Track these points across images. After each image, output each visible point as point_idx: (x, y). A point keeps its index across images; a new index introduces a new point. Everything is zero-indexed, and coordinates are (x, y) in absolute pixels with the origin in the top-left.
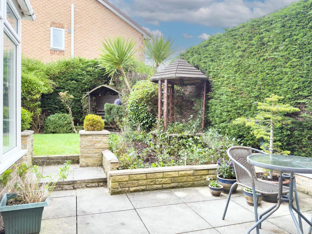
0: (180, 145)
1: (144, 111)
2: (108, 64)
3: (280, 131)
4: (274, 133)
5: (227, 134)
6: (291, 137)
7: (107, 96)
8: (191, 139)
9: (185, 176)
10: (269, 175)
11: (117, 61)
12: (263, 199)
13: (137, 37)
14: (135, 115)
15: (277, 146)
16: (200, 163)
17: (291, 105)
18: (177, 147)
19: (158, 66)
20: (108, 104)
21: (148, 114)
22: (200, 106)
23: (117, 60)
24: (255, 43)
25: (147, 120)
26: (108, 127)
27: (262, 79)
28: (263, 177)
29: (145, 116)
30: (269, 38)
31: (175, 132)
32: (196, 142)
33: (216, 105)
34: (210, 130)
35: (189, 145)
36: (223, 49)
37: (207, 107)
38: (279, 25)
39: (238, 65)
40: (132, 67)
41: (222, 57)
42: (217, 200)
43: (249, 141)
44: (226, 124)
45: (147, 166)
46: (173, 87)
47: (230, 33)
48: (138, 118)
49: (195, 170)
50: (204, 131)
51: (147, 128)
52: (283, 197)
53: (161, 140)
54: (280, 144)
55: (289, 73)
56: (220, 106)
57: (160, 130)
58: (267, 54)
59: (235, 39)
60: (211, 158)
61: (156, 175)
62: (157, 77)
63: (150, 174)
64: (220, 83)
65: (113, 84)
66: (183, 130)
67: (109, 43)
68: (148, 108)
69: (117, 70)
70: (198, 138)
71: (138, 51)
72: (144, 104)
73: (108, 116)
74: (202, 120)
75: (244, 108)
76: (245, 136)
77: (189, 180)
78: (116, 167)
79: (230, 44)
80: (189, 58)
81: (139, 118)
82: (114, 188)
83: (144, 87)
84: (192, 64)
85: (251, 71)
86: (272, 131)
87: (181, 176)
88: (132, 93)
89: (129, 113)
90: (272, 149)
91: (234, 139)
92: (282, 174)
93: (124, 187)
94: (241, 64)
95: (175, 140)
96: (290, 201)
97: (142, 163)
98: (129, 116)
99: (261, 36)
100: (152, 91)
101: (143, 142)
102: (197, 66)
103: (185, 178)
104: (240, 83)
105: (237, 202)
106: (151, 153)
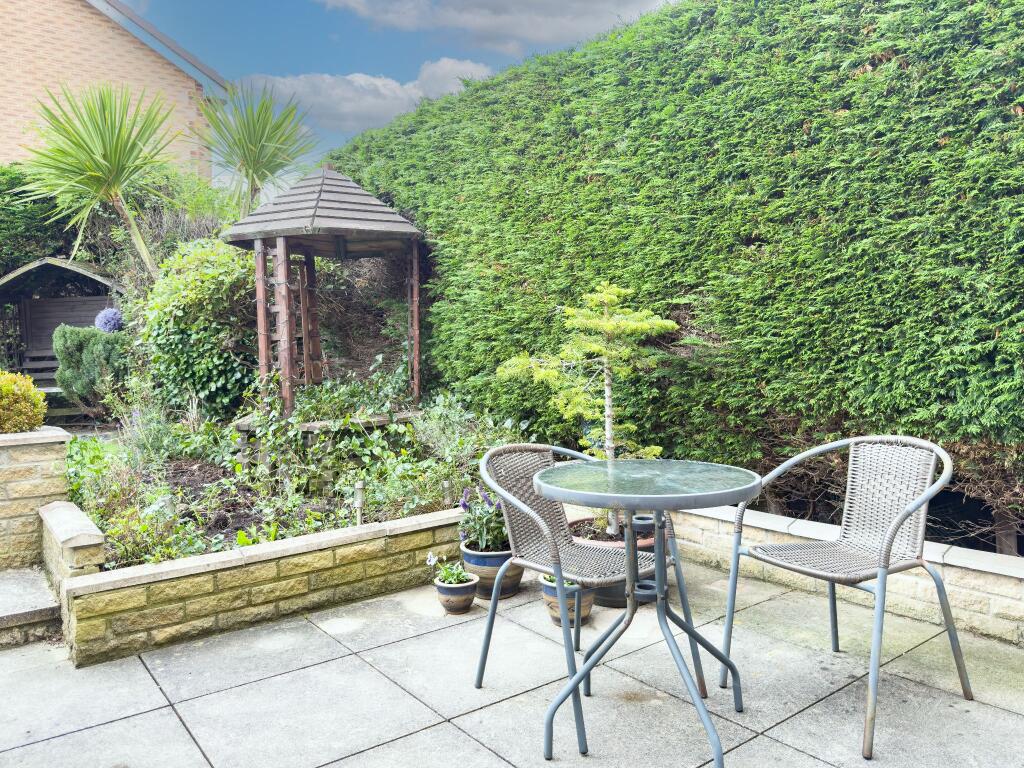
0: (340, 458)
1: (212, 349)
2: (66, 184)
3: (633, 389)
4: (615, 396)
5: (491, 410)
6: (663, 404)
7: (68, 299)
8: (377, 433)
9: (356, 562)
10: (609, 524)
11: (99, 174)
12: (595, 599)
13: (180, 92)
14: (177, 365)
15: (629, 435)
16: (406, 512)
17: (655, 311)
18: (330, 464)
19: (255, 190)
20: (68, 328)
21: (226, 359)
22: (402, 323)
23: (98, 167)
24: (551, 130)
25: (222, 381)
26: (74, 417)
27: (576, 239)
28: (595, 532)
29: (216, 367)
30: (587, 116)
31: (325, 414)
32: (395, 442)
33: (452, 320)
34: (440, 399)
35: (373, 456)
36: (462, 143)
37: (426, 329)
38: (612, 78)
39: (507, 194)
40: (161, 194)
41: (461, 169)
42: (460, 627)
43: (553, 426)
44: (485, 378)
45: (220, 546)
46: (310, 263)
47: (480, 93)
48: (187, 375)
49: (390, 537)
50: (420, 405)
51: (224, 407)
52: (640, 587)
53: (274, 448)
54: (633, 427)
55: (646, 220)
56: (464, 323)
57: (270, 412)
58: (584, 164)
59: (494, 113)
60: (444, 490)
61: (252, 573)
62: (248, 230)
63: (228, 572)
64: (458, 252)
65: (86, 254)
66: (352, 406)
67: (67, 108)
68: (226, 338)
69: (105, 206)
70: (402, 429)
71: (180, 137)
72: (211, 322)
73: (68, 373)
74: (412, 370)
75: (531, 326)
76: (539, 410)
77: (370, 572)
78: (96, 563)
79: (480, 128)
80: (359, 169)
81: (194, 374)
82: (87, 641)
83: (204, 262)
84: (369, 188)
85: (545, 215)
86: (608, 392)
87: (345, 562)
88: (160, 285)
89: (152, 358)
90: (613, 445)
91: (509, 423)
92: (634, 517)
93: (130, 633)
94: (516, 193)
95: (324, 441)
96: (660, 596)
97: (197, 536)
98: (153, 369)
99: (567, 107)
100: (235, 276)
101: (210, 459)
102: (388, 194)
103: (358, 569)
104: (517, 250)
105: (523, 621)
106: (236, 496)
